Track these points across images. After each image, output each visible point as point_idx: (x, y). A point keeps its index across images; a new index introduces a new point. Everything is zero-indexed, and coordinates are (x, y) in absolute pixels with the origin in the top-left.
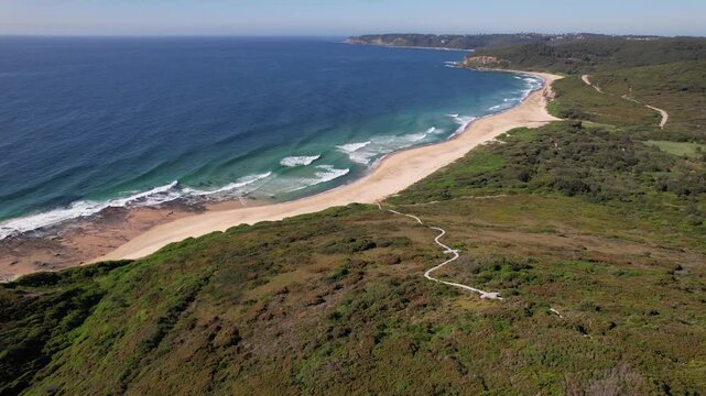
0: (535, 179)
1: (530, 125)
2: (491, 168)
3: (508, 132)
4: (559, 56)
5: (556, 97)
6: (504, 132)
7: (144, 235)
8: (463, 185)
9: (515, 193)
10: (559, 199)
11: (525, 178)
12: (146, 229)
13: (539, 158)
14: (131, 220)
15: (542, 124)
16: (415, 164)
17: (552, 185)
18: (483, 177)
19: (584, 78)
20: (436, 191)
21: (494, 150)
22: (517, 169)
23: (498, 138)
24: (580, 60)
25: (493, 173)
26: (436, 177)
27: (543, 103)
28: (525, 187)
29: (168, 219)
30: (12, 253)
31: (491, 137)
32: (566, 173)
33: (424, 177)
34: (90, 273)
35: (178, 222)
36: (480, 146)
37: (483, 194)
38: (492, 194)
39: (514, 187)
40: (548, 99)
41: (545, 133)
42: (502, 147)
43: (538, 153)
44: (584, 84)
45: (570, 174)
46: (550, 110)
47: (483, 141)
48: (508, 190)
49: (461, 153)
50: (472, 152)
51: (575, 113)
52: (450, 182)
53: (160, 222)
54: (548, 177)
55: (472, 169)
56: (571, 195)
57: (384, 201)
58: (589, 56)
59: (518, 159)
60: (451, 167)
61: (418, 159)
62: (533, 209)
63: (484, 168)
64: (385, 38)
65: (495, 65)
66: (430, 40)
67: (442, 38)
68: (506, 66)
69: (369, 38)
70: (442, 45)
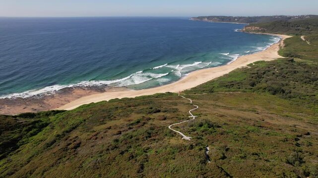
0: (258, 85)
1: (266, 60)
2: (239, 79)
3: (254, 63)
5: (285, 46)
6: (252, 63)
7: (76, 101)
8: (221, 87)
9: (245, 92)
10: (268, 95)
11: (253, 85)
12: (78, 98)
13: (265, 76)
14: (74, 94)
15: (273, 60)
16: (204, 76)
17: (265, 89)
18: (233, 83)
19: (302, 37)
20: (207, 89)
21: (244, 71)
22: (250, 80)
23: (248, 65)
24: (304, 29)
25: (238, 81)
26: (211, 82)
27: (277, 49)
28: (251, 89)
29: (88, 94)
30: (25, 104)
31: (245, 65)
32: (275, 83)
33: (206, 82)
34: (48, 114)
35: (92, 96)
36: (238, 69)
37: (229, 91)
38: (233, 91)
39: (246, 89)
40: (280, 48)
41: (272, 64)
42: (248, 69)
43: (264, 73)
44: (301, 40)
45: (278, 84)
46: (279, 53)
47: (240, 66)
48: (242, 90)
49: (227, 72)
50: (233, 71)
51: (292, 55)
52: (216, 85)
53: (85, 95)
54: (264, 85)
55: (229, 80)
56: (274, 94)
57: (182, 92)
58: (309, 26)
59: (254, 75)
60: (220, 78)
61: (206, 73)
62: (251, 100)
63: (234, 79)
64: (209, 18)
65: (258, 31)
66: (230, 19)
67: (235, 18)
68: (264, 31)
69: (201, 18)
70: (236, 21)
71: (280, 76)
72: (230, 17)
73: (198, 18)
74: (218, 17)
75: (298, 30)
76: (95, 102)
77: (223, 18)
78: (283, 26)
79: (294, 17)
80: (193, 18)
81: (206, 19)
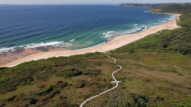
0: (169, 47)
1: (169, 29)
2: (152, 42)
3: (161, 31)
4: (183, 9)
5: (181, 20)
6: (160, 30)
7: (23, 58)
8: (139, 48)
9: (160, 52)
10: (179, 56)
11: (165, 46)
12: (26, 56)
13: (172, 39)
14: (24, 53)
15: (174, 29)
16: (125, 39)
17: (176, 50)
18: (148, 45)
20: (128, 49)
21: (155, 36)
22: (162, 43)
23: (157, 32)
25: (153, 44)
26: (132, 44)
27: (175, 22)
28: (165, 50)
29: (34, 53)
31: (155, 32)
32: (182, 45)
33: (127, 44)
35: (37, 54)
36: (151, 35)
37: (147, 51)
38: (150, 52)
39: (160, 50)
40: (177, 21)
41: (175, 31)
42: (158, 35)
43: (171, 38)
45: (185, 46)
46: (178, 24)
47: (151, 33)
48: (157, 50)
49: (143, 37)
50: (147, 36)
51: (187, 25)
52: (135, 46)
53: (31, 54)
54: (175, 47)
55: (145, 42)
56: (185, 54)
57: (108, 52)
59: (164, 39)
60: (138, 41)
61: (127, 38)
62: (167, 59)
63: (149, 42)
64: (128, 4)
65: (160, 12)
66: (141, 5)
67: (144, 4)
68: (164, 12)
69: (123, 5)
70: (145, 7)
71: (184, 40)
72: (141, 4)
73: (121, 5)
74: (133, 4)
75: (187, 11)
76: (35, 60)
77: (136, 5)
78: (176, 8)
79: (182, 4)
80: (118, 5)
81: (126, 6)
